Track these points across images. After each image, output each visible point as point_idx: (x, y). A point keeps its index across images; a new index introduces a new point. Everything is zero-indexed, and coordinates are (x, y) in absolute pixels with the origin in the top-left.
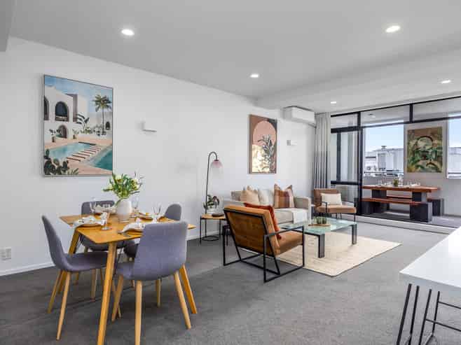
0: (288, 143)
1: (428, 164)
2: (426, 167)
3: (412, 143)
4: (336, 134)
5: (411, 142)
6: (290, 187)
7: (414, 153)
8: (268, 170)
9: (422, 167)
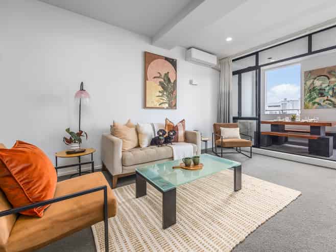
0: (191, 82)
1: (324, 101)
2: (322, 104)
3: (309, 83)
4: (237, 76)
5: (307, 82)
6: (183, 121)
7: (310, 91)
8: (167, 105)
9: (319, 104)
